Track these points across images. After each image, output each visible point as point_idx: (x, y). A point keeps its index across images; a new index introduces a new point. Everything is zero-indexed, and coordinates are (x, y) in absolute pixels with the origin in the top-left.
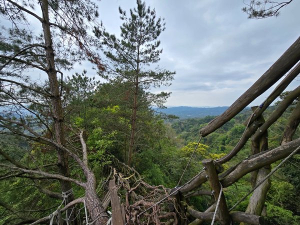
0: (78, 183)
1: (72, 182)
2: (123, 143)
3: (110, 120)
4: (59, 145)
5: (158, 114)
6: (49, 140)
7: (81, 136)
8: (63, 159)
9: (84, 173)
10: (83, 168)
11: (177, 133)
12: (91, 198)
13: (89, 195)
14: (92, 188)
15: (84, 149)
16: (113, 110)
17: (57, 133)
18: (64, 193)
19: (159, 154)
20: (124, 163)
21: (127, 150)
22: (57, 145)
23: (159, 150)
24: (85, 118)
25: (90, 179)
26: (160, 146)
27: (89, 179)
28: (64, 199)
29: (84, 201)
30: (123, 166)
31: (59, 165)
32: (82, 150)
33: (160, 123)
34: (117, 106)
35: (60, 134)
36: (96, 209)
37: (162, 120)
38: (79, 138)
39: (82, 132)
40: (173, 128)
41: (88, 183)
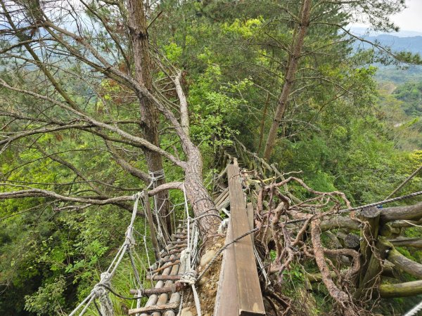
0: (174, 160)
1: (163, 155)
2: (260, 112)
3: (237, 53)
4: (140, 86)
5: (368, 47)
6: (124, 75)
7: (177, 81)
8: (149, 116)
9: (184, 147)
10: (182, 138)
11: (408, 112)
12: (194, 184)
13: (192, 181)
14: (197, 172)
15: (184, 109)
16: (247, 31)
17: (137, 63)
18: (151, 173)
19: (340, 153)
20: (255, 154)
21: (265, 129)
22: (138, 87)
23: (343, 142)
24: (184, 47)
25: (193, 157)
26: (348, 135)
27: (191, 157)
28: (152, 182)
29: (184, 188)
30: (252, 158)
31: (143, 125)
32: (179, 109)
33: (365, 76)
34: (256, 21)
35: (141, 65)
36: (201, 202)
37: (373, 66)
38: (174, 86)
39: (179, 74)
40: (398, 98)
41: (189, 163)
